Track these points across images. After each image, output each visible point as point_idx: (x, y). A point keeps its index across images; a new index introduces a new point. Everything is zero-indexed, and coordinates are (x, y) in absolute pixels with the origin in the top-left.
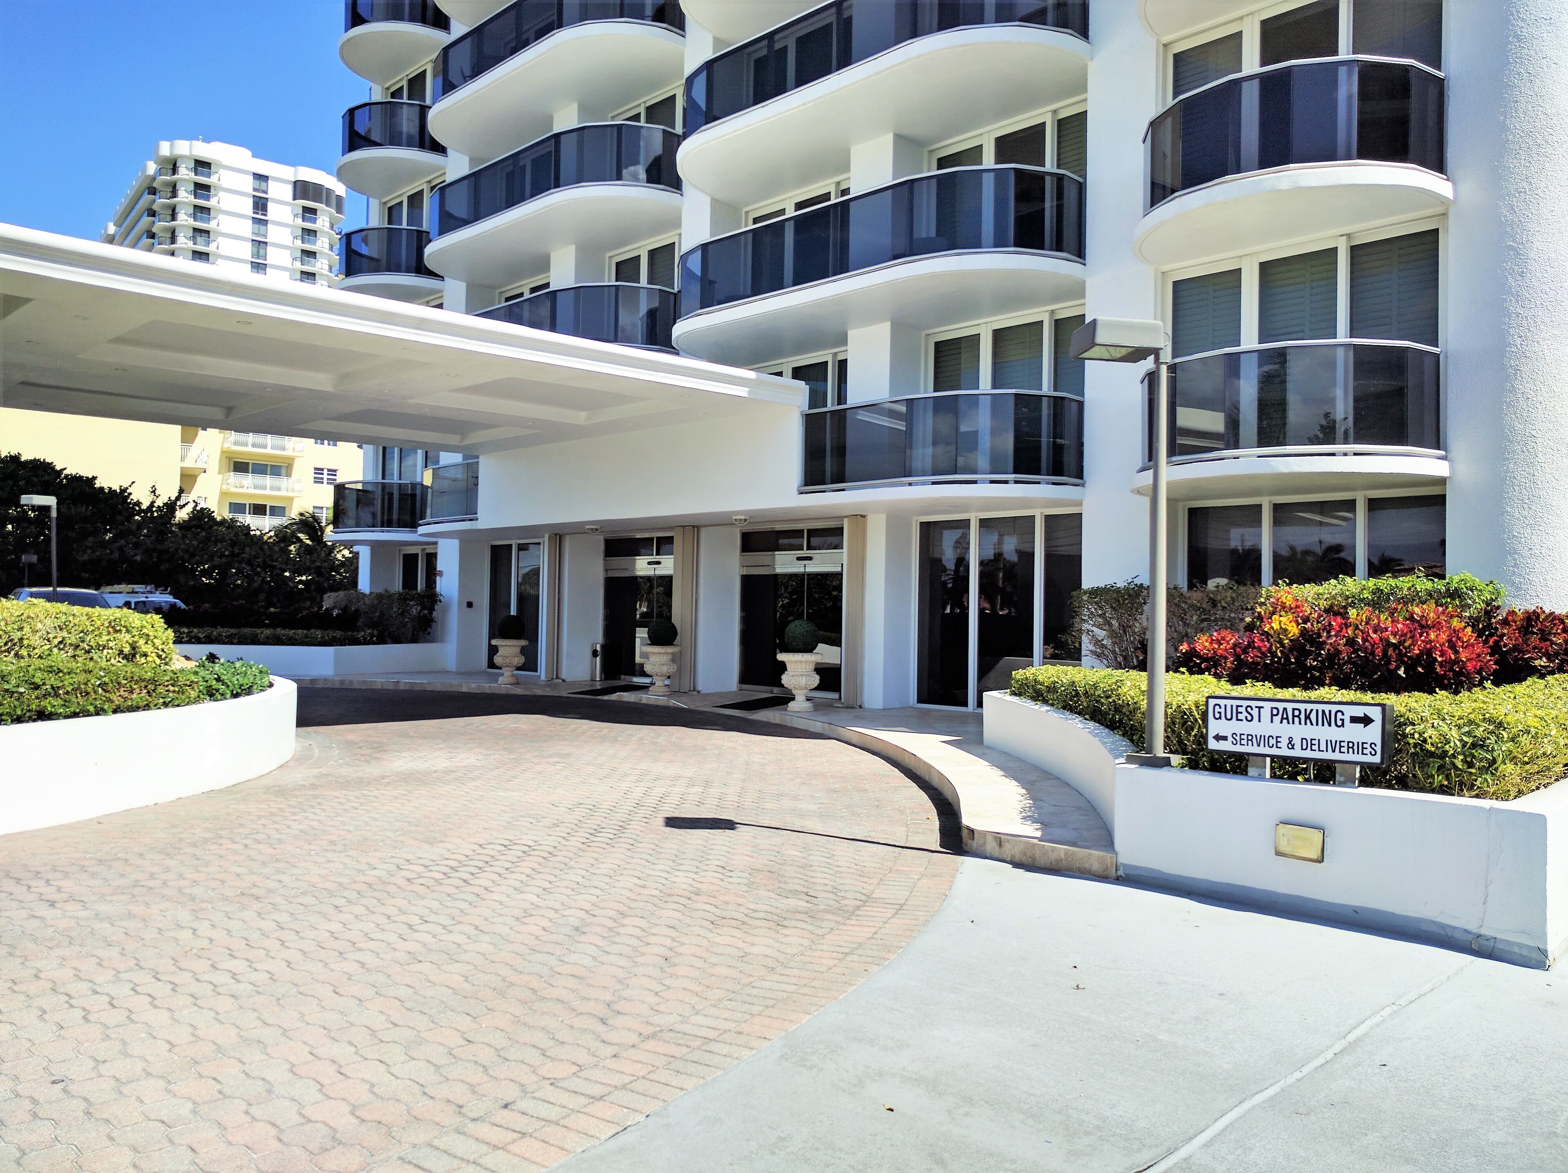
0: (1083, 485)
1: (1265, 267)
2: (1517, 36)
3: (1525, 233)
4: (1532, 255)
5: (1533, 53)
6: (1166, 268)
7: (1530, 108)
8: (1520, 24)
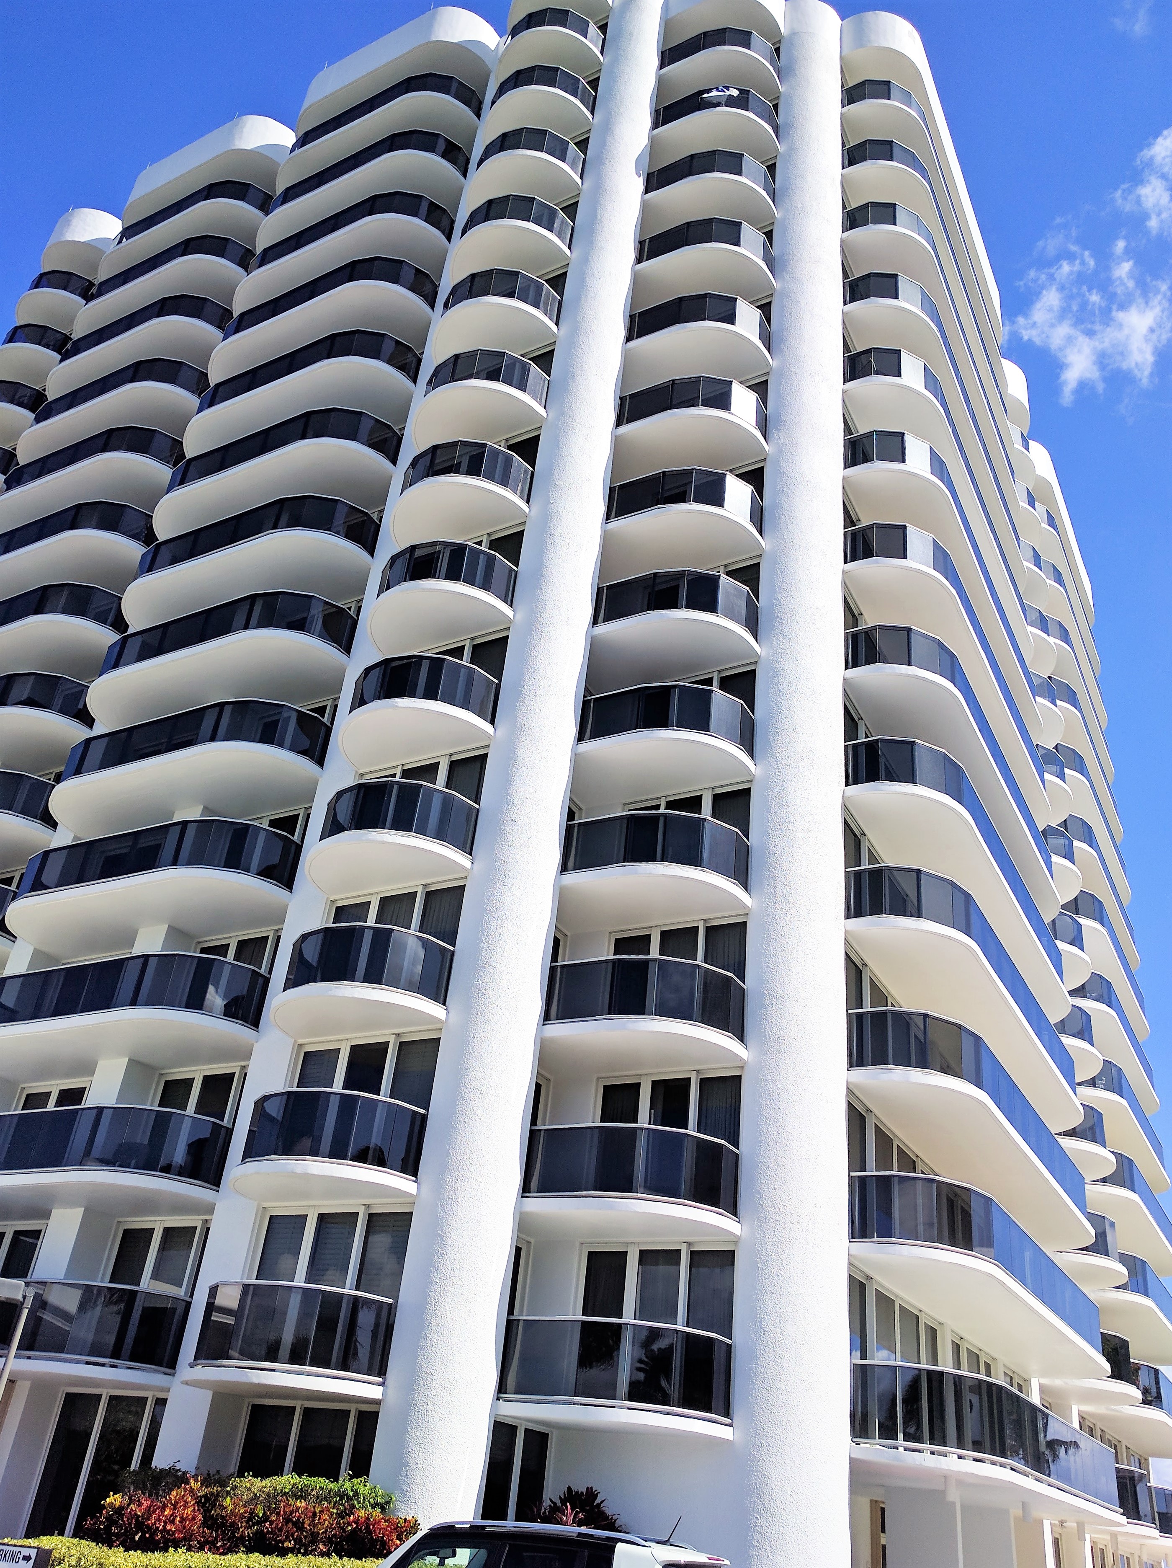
0: (173, 1375)
1: (322, 1218)
2: (462, 1097)
3: (448, 1226)
4: (450, 1242)
5: (469, 1109)
6: (266, 1205)
7: (462, 1144)
8: (465, 1090)
